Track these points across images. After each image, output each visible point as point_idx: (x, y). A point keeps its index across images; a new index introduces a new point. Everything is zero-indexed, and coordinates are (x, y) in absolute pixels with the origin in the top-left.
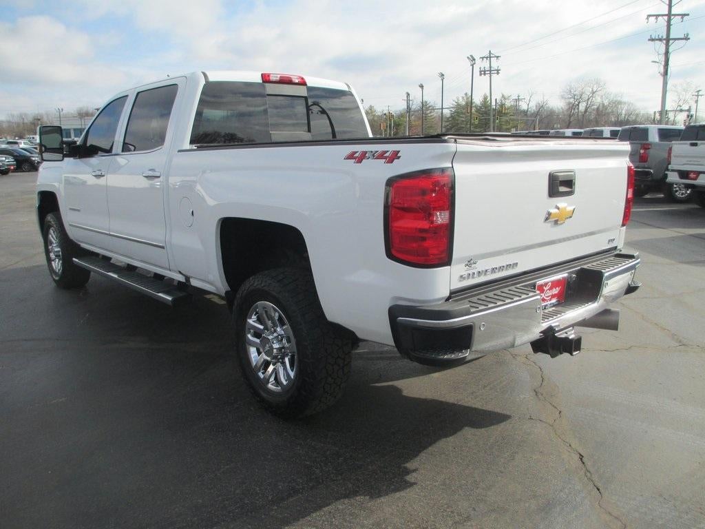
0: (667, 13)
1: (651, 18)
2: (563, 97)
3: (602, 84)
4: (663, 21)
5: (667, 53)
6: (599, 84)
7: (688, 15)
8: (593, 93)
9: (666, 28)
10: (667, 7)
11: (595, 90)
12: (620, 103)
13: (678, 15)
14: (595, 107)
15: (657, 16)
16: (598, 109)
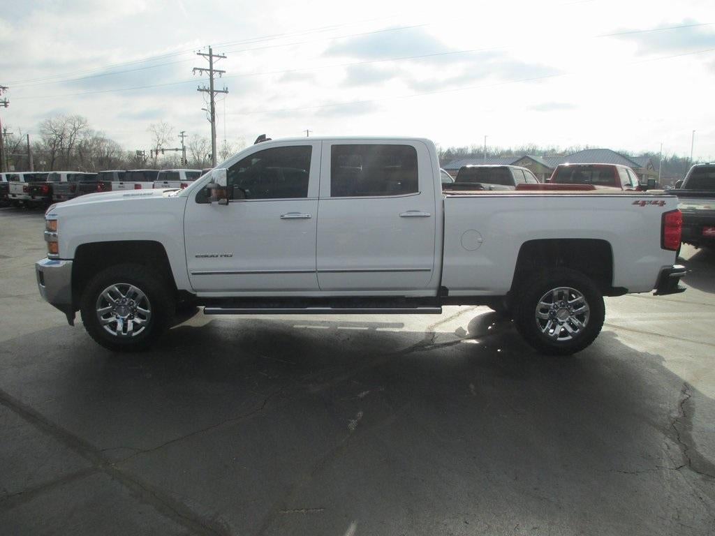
0: (209, 68)
1: (197, 71)
2: (42, 132)
3: (83, 121)
4: (206, 75)
5: (212, 102)
6: (81, 121)
7: (225, 72)
8: (75, 129)
9: (209, 81)
10: (209, 63)
11: (77, 126)
12: (103, 140)
13: (217, 71)
14: (77, 144)
15: (201, 70)
16: (80, 146)
